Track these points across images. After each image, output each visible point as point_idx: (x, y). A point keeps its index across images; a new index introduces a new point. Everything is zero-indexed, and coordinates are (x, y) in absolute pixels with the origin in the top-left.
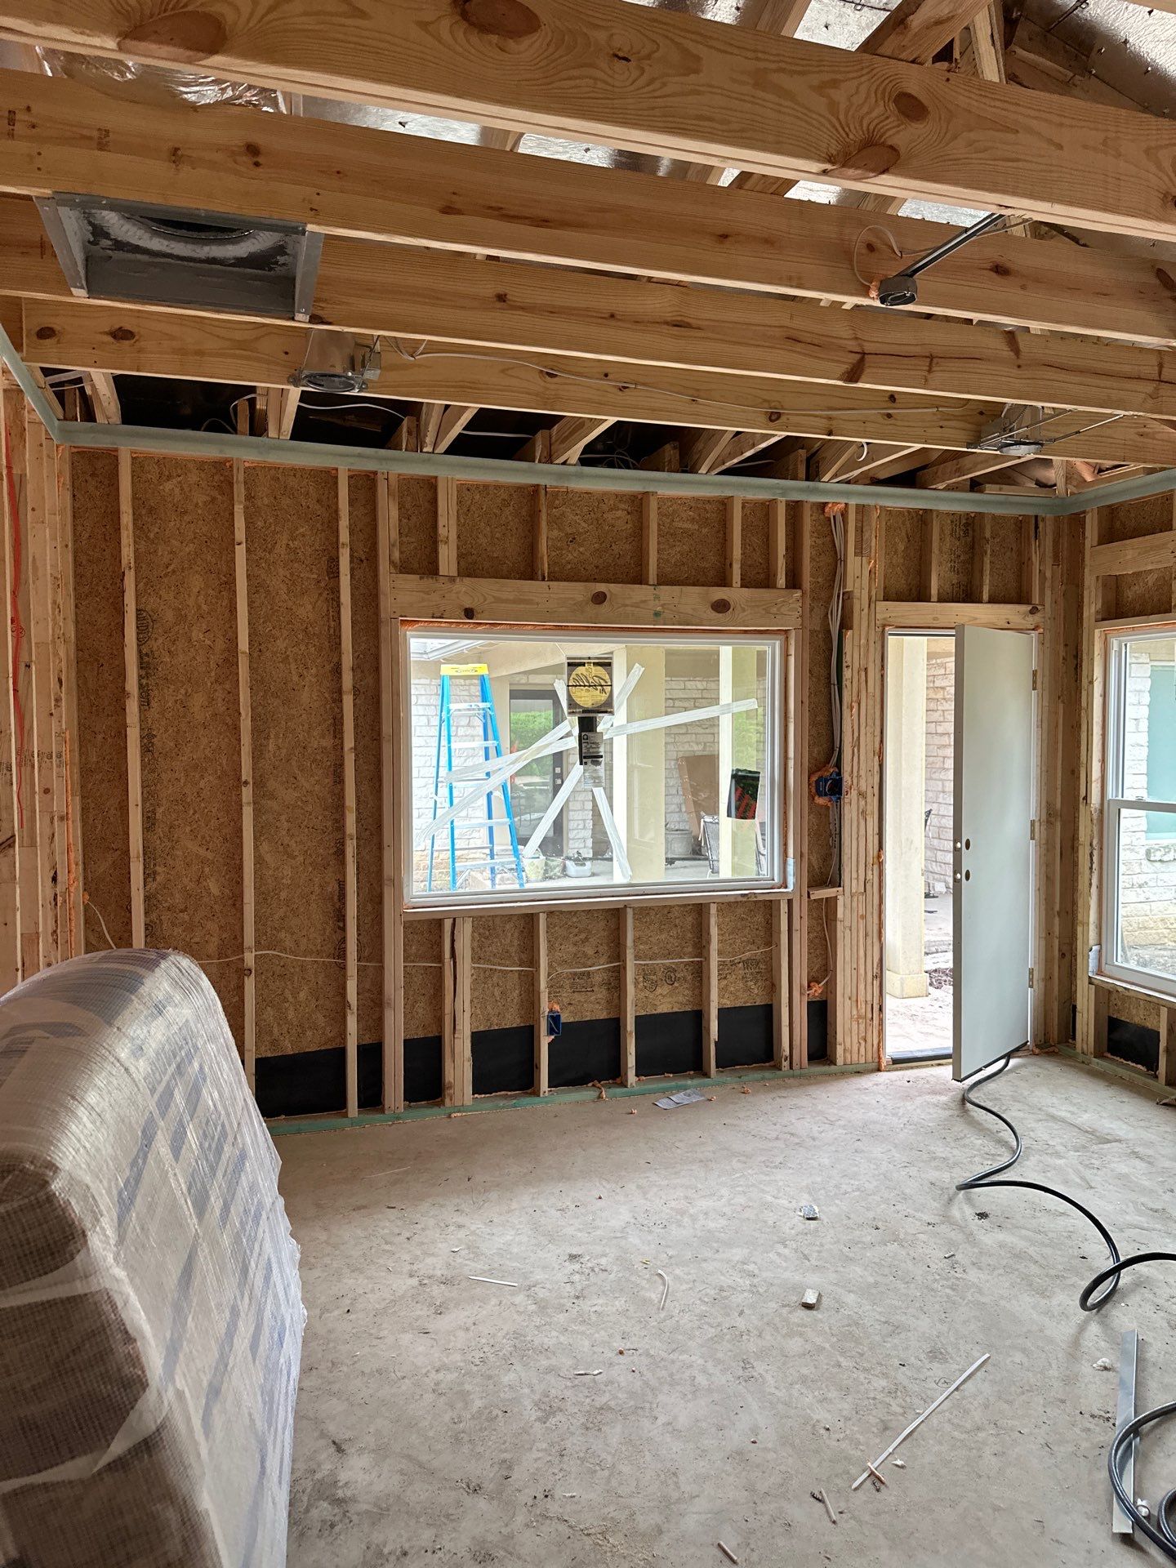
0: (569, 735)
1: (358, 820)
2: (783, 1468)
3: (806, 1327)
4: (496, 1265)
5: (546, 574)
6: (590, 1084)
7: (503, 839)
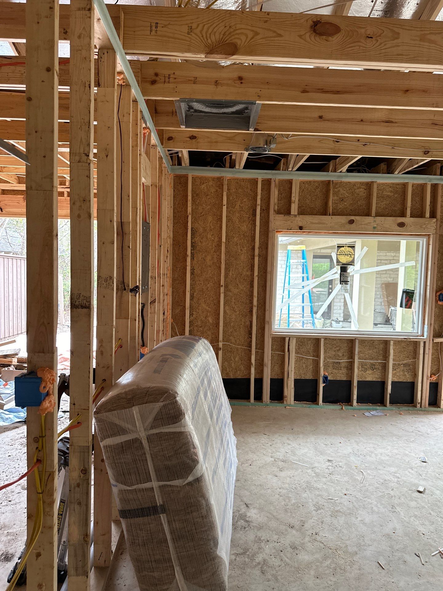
0: (336, 273)
1: (258, 300)
2: (405, 543)
3: (418, 498)
4: (301, 459)
5: (331, 213)
6: (338, 404)
7: (308, 311)
